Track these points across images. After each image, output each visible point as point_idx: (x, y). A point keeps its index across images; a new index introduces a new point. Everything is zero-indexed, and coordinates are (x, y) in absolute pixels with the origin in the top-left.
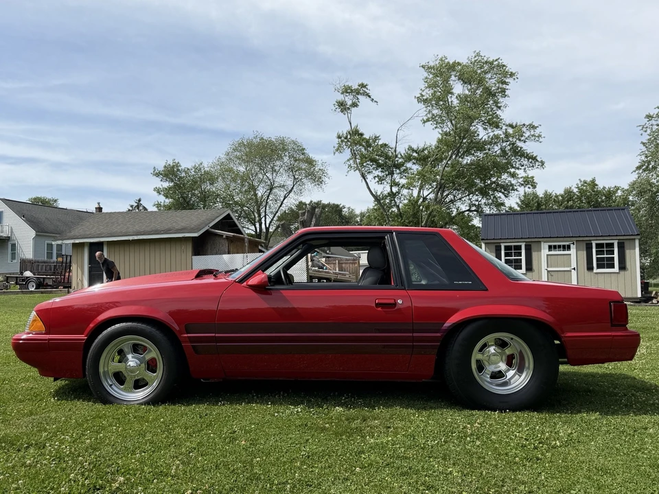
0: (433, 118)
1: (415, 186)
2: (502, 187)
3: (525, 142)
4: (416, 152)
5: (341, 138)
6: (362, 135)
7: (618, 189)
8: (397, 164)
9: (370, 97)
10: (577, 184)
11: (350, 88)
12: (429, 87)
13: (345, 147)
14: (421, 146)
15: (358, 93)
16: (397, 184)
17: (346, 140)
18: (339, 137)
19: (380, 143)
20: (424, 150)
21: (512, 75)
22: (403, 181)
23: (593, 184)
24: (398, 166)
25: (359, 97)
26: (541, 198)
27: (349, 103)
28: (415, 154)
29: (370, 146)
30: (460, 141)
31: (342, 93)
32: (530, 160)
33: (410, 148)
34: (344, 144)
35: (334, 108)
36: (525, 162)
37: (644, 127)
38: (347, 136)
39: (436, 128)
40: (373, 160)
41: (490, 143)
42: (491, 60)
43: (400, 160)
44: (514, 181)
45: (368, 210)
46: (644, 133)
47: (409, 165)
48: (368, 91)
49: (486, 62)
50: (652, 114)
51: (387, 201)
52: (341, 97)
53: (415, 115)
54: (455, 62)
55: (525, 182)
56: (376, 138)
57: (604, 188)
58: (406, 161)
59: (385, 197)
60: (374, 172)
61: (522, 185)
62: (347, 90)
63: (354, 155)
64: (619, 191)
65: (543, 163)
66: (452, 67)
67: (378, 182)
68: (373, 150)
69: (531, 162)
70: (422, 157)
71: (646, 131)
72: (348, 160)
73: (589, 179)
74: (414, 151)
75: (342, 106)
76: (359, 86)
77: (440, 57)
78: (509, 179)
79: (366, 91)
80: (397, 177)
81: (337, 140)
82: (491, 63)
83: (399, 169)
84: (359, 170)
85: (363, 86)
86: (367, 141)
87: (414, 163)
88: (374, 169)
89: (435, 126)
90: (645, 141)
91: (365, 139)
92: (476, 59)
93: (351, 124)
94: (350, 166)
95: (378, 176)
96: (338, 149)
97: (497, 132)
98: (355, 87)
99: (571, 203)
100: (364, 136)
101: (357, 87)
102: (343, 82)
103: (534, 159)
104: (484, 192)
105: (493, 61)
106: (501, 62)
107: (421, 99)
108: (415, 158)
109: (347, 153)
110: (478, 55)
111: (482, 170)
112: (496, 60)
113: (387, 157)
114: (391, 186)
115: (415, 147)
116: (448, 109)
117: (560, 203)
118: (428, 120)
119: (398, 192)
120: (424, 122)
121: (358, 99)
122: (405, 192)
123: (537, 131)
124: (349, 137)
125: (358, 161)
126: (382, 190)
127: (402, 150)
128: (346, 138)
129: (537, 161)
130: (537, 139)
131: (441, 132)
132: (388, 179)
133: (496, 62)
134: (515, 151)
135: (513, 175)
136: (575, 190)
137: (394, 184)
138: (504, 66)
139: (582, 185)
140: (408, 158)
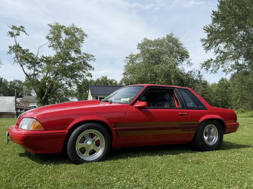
0: (53, 46)
1: (45, 72)
2: (79, 76)
3: (89, 61)
4: (45, 58)
5: (11, 48)
6: (21, 48)
7: (114, 80)
8: (37, 62)
9: (25, 32)
10: (101, 78)
11: (16, 27)
12: (51, 33)
13: (12, 52)
14: (48, 56)
15: (20, 30)
16: (37, 71)
17: (13, 49)
18: (10, 47)
19: (29, 52)
20: (49, 58)
21: (86, 35)
22: (40, 69)
23: (106, 78)
24: (38, 63)
25: (20, 31)
26: (89, 81)
27: (15, 33)
28: (45, 59)
29: (25, 53)
30: (65, 56)
31: (12, 29)
32: (90, 67)
33: (43, 56)
34: (12, 50)
35: (8, 34)
36: (87, 67)
37: (125, 61)
38: (14, 47)
39: (54, 50)
40: (26, 59)
41: (77, 59)
42: (78, 28)
43: (39, 61)
44: (84, 74)
45: (14, 80)
46: (125, 62)
47: (43, 63)
48: (25, 30)
49: (76, 28)
50: (127, 57)
51: (32, 77)
52: (11, 30)
53: (46, 43)
54: (63, 26)
55: (88, 75)
56: (28, 50)
57: (109, 80)
58: (41, 61)
59: (31, 76)
60: (26, 64)
61: (87, 76)
62: (14, 28)
63: (17, 56)
64: (114, 81)
65: (94, 69)
66: (62, 27)
67: (28, 69)
68: (26, 55)
69: (90, 68)
70: (48, 60)
71: (126, 62)
72: (14, 58)
73: (104, 76)
74: (44, 57)
75: (12, 34)
76: (20, 27)
77: (56, 22)
78: (83, 73)
79: (24, 29)
80: (37, 67)
81: (9, 48)
82: (78, 29)
83: (38, 64)
84: (20, 63)
85: (22, 27)
86: (24, 51)
87: (44, 63)
88: (26, 63)
89: (54, 49)
90: (125, 65)
91: (22, 49)
92: (73, 26)
93: (16, 42)
94: (15, 61)
95: (28, 66)
96: (9, 53)
97: (80, 55)
98: (18, 27)
99: (99, 84)
100: (22, 48)
101: (19, 27)
102: (13, 24)
103: (91, 67)
104: (72, 77)
105: (79, 29)
106: (81, 29)
107: (48, 38)
108: (45, 61)
109: (14, 55)
110: (73, 25)
111: (71, 69)
112: (80, 28)
113: (33, 59)
114: (34, 71)
115: (45, 56)
116: (60, 43)
117: (95, 84)
118: (51, 46)
119: (37, 74)
120: (49, 47)
121: (19, 32)
122: (40, 74)
123: (94, 58)
124: (15, 48)
125: (19, 59)
126: (29, 72)
127: (40, 57)
128: (13, 48)
129: (92, 68)
130: (94, 60)
131: (56, 52)
132: (33, 68)
133: (80, 29)
134: (84, 63)
135: (84, 72)
136: (100, 80)
137: (36, 70)
138: (82, 31)
139: (102, 78)
140: (42, 60)
